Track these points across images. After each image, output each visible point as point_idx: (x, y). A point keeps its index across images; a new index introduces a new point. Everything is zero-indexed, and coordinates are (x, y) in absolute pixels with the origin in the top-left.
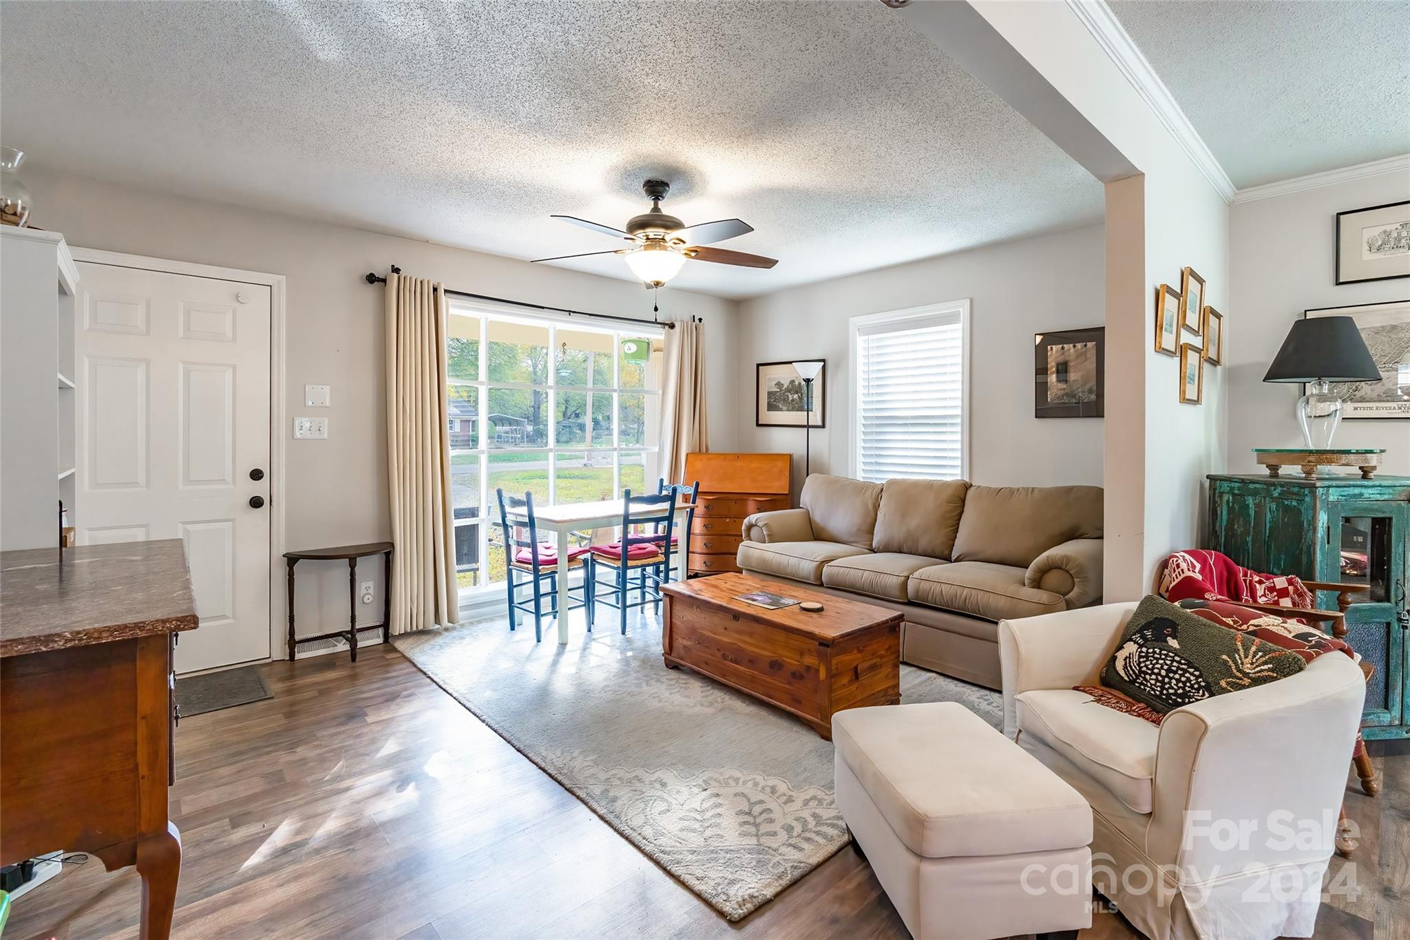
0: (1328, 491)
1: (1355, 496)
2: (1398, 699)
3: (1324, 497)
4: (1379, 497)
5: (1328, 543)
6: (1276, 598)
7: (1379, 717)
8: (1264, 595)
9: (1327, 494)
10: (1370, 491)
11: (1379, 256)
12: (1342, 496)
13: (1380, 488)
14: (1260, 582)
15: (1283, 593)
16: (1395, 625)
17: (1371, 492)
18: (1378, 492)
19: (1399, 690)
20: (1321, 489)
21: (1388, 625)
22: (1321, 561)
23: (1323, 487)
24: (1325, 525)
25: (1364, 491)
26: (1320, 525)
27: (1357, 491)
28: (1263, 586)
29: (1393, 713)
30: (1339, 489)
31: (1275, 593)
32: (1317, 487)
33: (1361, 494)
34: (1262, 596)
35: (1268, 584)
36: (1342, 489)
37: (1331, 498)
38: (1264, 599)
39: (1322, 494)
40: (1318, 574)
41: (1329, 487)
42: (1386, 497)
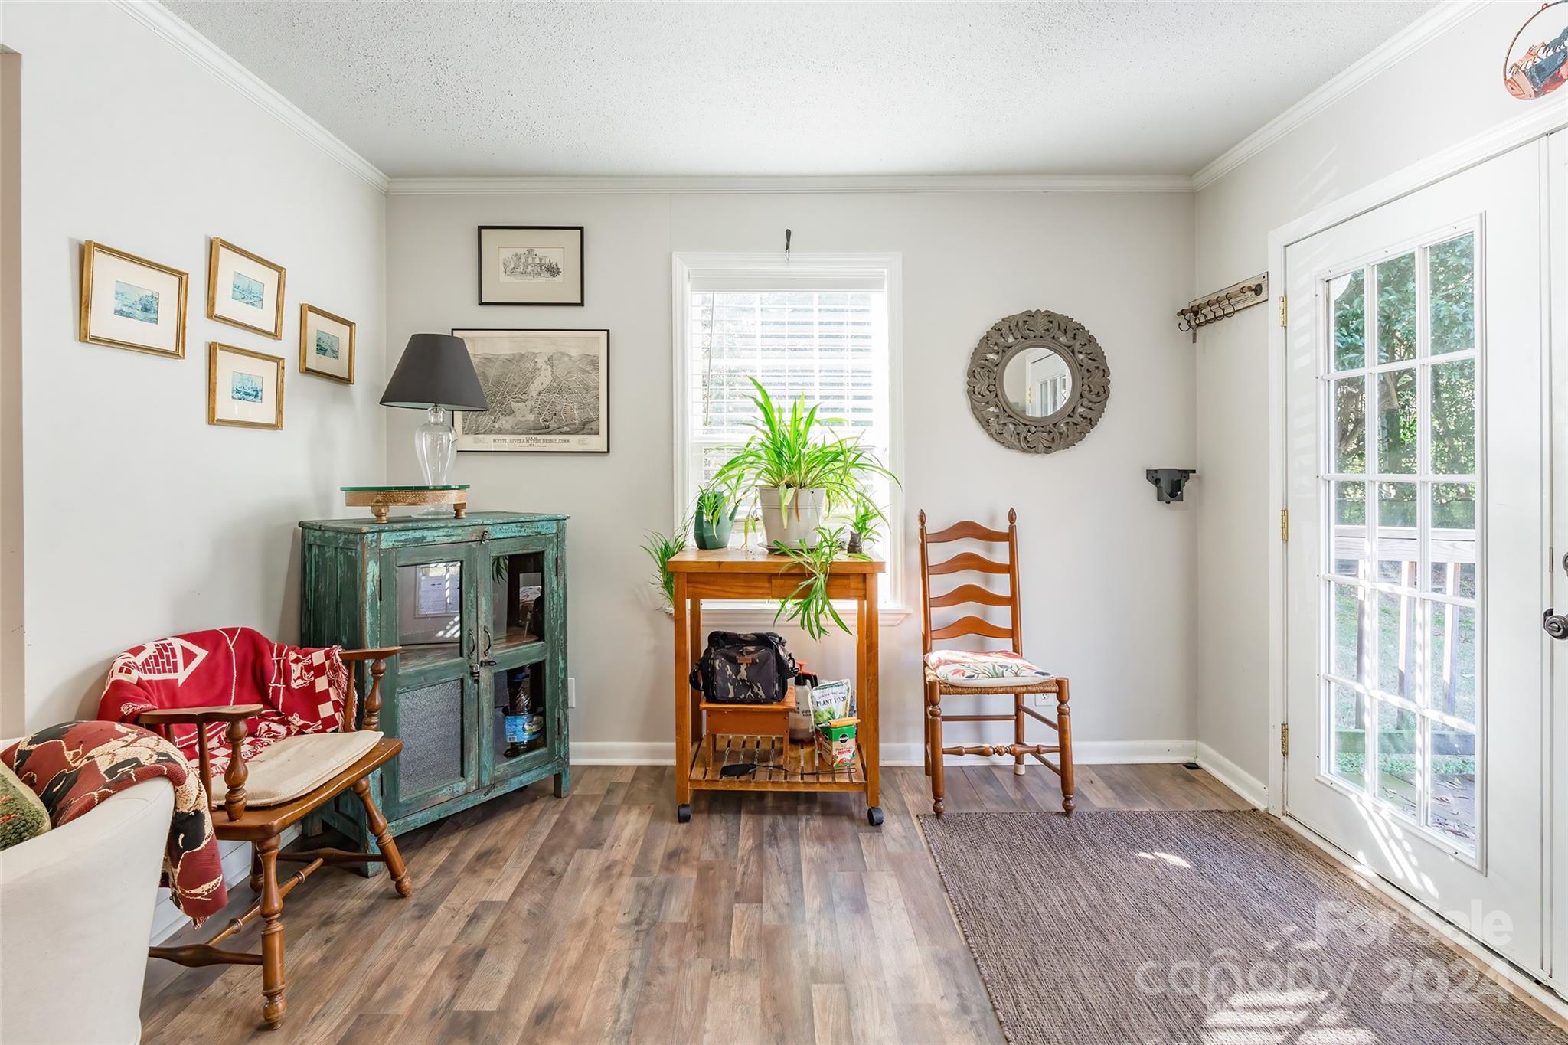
0: (379, 538)
1: (416, 540)
2: (474, 762)
3: (374, 544)
4: (445, 540)
5: (380, 599)
6: (313, 678)
7: (453, 788)
8: (301, 677)
9: (379, 541)
10: (435, 533)
11: (511, 279)
12: (398, 541)
13: (446, 530)
14: (297, 661)
15: (320, 671)
16: (469, 681)
17: (436, 535)
18: (444, 534)
19: (475, 751)
20: (370, 536)
21: (462, 680)
22: (371, 623)
23: (373, 532)
24: (377, 578)
25: (426, 533)
26: (370, 578)
27: (418, 534)
28: (300, 664)
29: (470, 779)
30: (394, 534)
31: (312, 673)
32: (365, 533)
33: (424, 538)
34: (298, 678)
35: (305, 661)
36: (398, 534)
37: (384, 545)
38: (300, 682)
39: (372, 541)
40: (368, 638)
41: (380, 532)
42: (454, 539)
